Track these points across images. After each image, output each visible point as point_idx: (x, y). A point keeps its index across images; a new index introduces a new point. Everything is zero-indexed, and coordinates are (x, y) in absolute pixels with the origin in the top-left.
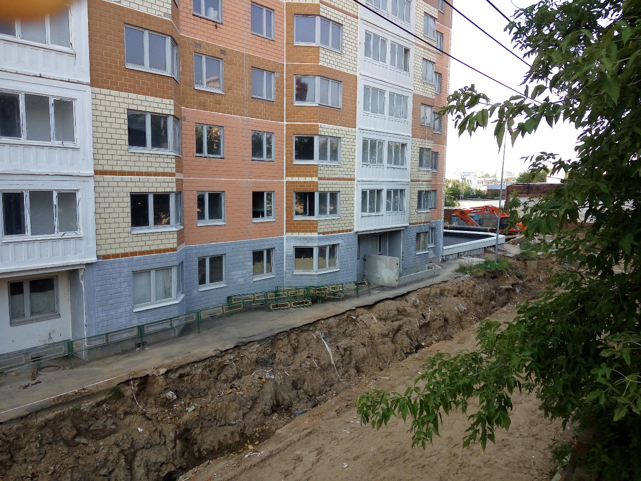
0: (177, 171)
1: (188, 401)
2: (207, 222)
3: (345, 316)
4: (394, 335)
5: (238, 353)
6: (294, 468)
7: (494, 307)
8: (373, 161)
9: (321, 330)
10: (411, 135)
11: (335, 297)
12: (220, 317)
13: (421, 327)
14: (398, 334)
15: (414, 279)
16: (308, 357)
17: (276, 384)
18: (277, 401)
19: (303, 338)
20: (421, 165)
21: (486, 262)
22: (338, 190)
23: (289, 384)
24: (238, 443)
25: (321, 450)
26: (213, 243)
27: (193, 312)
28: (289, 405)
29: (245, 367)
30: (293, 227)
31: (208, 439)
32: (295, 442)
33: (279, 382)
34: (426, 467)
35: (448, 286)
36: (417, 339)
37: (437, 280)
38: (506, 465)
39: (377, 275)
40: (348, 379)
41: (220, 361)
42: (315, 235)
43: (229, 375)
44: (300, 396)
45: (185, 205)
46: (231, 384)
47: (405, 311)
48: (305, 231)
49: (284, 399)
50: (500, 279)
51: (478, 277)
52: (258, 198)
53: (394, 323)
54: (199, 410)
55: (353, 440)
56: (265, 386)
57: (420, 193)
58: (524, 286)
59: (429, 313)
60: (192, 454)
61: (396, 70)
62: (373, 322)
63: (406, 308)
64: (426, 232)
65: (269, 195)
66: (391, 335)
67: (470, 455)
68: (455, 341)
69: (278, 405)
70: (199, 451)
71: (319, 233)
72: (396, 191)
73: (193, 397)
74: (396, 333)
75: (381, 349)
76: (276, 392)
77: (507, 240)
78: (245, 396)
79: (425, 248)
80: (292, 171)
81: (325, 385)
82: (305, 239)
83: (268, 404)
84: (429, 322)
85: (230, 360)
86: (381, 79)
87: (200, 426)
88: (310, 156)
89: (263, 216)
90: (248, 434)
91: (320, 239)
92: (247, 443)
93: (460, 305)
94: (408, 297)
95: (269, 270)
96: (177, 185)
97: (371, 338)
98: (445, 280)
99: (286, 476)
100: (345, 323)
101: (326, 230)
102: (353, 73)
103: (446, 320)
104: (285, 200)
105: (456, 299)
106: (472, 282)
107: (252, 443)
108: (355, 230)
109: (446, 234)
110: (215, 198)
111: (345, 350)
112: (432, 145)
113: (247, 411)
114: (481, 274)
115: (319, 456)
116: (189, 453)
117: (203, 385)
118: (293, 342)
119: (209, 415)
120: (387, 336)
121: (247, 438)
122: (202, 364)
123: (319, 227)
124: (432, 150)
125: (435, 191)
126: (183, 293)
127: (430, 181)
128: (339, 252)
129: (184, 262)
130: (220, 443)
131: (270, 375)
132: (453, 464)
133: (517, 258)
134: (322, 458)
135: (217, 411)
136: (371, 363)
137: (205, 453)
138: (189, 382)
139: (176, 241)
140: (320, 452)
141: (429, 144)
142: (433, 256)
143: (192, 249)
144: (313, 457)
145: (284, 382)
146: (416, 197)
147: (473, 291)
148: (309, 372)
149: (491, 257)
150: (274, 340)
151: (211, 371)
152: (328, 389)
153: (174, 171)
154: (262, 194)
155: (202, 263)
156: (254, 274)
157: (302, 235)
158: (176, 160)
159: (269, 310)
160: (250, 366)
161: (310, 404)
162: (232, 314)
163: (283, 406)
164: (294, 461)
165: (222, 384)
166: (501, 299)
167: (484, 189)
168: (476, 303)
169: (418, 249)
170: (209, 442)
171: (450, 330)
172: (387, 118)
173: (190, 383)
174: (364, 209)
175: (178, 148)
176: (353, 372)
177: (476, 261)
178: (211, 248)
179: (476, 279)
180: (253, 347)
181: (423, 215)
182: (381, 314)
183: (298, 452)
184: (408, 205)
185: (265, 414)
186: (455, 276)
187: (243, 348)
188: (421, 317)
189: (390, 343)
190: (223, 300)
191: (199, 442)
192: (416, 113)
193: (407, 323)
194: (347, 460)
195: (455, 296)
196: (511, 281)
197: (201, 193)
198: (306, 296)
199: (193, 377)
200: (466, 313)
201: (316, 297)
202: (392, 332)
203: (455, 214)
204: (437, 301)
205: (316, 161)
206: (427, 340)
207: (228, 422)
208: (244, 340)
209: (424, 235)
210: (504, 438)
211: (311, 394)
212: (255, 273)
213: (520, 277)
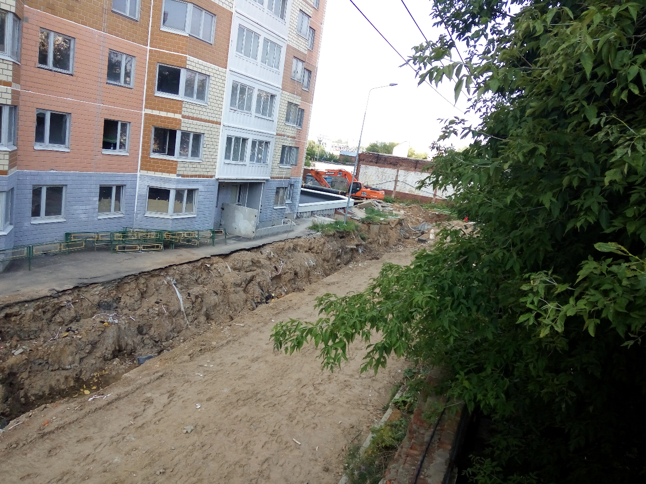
0: (14, 81)
1: (14, 343)
2: (47, 145)
3: (199, 264)
4: (247, 285)
5: (78, 295)
6: (144, 410)
7: (339, 265)
8: (241, 107)
9: (173, 275)
10: (281, 87)
11: (189, 243)
12: (55, 255)
13: (272, 279)
14: (251, 285)
15: (270, 232)
16: (157, 303)
17: (119, 328)
18: (120, 346)
19: (152, 283)
20: (287, 120)
21: (336, 222)
22: (202, 132)
23: (134, 329)
24: (73, 388)
25: (173, 392)
26: (52, 171)
27: (24, 246)
28: (132, 350)
29: (85, 309)
30: (148, 165)
31: (37, 384)
32: (145, 385)
33: (123, 327)
34: (277, 405)
35: (301, 242)
36: (268, 290)
37: (292, 235)
38: (347, 402)
39: (234, 225)
40: (197, 326)
41: (56, 302)
42: (173, 176)
43: (65, 318)
44: (145, 341)
45: (20, 123)
46: (67, 327)
47: (259, 262)
48: (162, 171)
49: (127, 345)
50: (347, 239)
51: (328, 236)
52: (110, 127)
53: (248, 273)
54: (28, 353)
55: (207, 383)
56: (107, 330)
57: (284, 147)
58: (365, 247)
59: (282, 266)
60: (17, 400)
61: (272, 16)
62: (227, 272)
63: (261, 260)
64: (286, 188)
65: (124, 125)
66: (244, 285)
67: (317, 394)
68: (306, 293)
69: (120, 351)
70: (26, 396)
71: (178, 175)
72: (261, 142)
73: (21, 339)
74: (248, 283)
75: (233, 297)
76: (119, 336)
77: (355, 204)
78: (84, 340)
79: (282, 204)
80: (152, 103)
81: (173, 330)
82: (161, 179)
83: (109, 348)
84: (280, 275)
85: (68, 301)
86: (257, 21)
87: (28, 370)
88: (176, 91)
89: (115, 148)
90: (84, 379)
91: (178, 181)
92: (83, 388)
93: (309, 260)
94: (262, 249)
95: (118, 209)
96: (13, 98)
97: (224, 287)
98: (299, 236)
99: (135, 418)
100: (199, 271)
101: (185, 173)
102: (228, 8)
103: (296, 274)
104: (142, 134)
105: (307, 255)
106: (322, 240)
107: (89, 388)
108: (217, 177)
109: (303, 193)
110: (59, 120)
111: (197, 297)
112: (300, 101)
113: (84, 355)
114: (331, 233)
115: (171, 398)
116: (13, 399)
117: (34, 326)
118: (141, 286)
119: (40, 358)
120: (239, 285)
121: (84, 382)
122: (34, 304)
123: (178, 169)
124: (299, 107)
125: (297, 148)
126: (11, 224)
127: (294, 138)
128: (197, 197)
129: (15, 189)
130: (51, 388)
131: (114, 319)
132: (301, 402)
133: (363, 221)
134: (174, 400)
135: (49, 354)
136: (221, 312)
137: (33, 398)
138: (18, 322)
139: (7, 162)
140: (171, 394)
141: (297, 100)
142: (289, 212)
143: (26, 175)
144: (165, 399)
145: (129, 326)
146: (280, 151)
147: (323, 248)
148: (157, 318)
149: (341, 218)
150: (120, 283)
151: (44, 312)
152: (176, 335)
153: (10, 79)
154: (115, 123)
155: (37, 192)
156: (99, 212)
157: (158, 174)
158: (13, 68)
159: (114, 251)
160: (90, 309)
161: (156, 349)
162: (70, 252)
163: (125, 352)
164: (144, 403)
165: (57, 327)
166: (346, 257)
167: (337, 153)
168: (324, 260)
169: (276, 203)
170: (39, 388)
171: (299, 284)
172: (259, 65)
173: (19, 324)
174: (227, 157)
175: (17, 54)
176: (202, 319)
177: (328, 220)
178: (50, 177)
179: (326, 238)
180: (96, 289)
181: (285, 170)
182: (236, 264)
183: (149, 395)
184: (272, 159)
185: (105, 359)
186: (309, 233)
187: (84, 289)
188: (274, 269)
189: (242, 293)
190: (61, 236)
191: (27, 387)
192: (288, 65)
193: (260, 274)
194: (200, 401)
195: (306, 252)
196: (356, 242)
197: (41, 111)
198: (157, 240)
199: (22, 317)
200: (314, 268)
201: (168, 242)
202: (245, 282)
203: (310, 174)
204: (290, 255)
205: (181, 96)
206: (277, 291)
207: (62, 366)
208: (86, 281)
209: (283, 190)
210: (346, 379)
211: (157, 340)
212: (101, 210)
213: (363, 239)
